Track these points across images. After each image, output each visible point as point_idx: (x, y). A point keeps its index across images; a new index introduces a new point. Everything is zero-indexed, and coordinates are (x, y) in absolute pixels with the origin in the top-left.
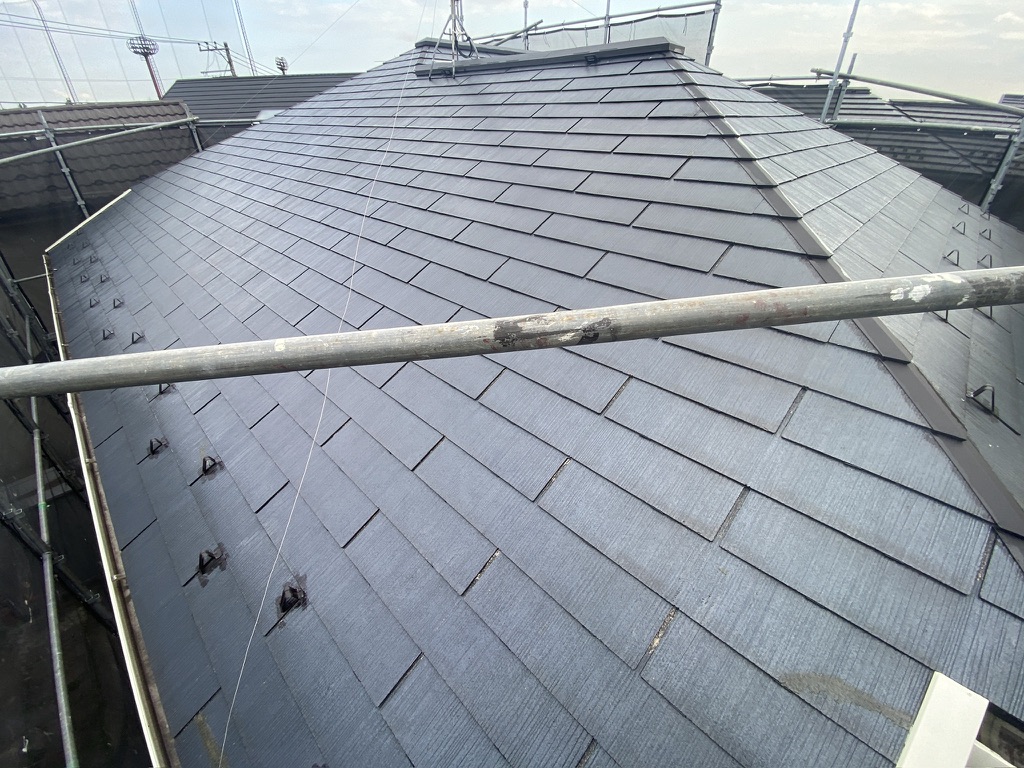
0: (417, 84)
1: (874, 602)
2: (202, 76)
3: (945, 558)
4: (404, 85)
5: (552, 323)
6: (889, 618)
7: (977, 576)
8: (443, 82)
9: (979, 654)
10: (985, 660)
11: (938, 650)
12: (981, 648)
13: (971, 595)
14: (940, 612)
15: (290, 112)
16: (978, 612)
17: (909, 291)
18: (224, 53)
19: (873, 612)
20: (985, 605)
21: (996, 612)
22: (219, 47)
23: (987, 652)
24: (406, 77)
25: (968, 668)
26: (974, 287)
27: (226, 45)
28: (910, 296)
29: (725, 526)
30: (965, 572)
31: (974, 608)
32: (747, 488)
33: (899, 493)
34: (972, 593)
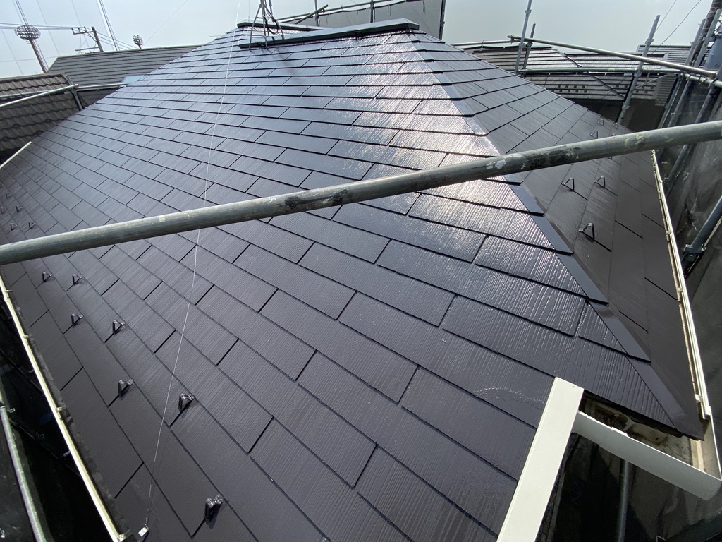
0: (241, 54)
2: (77, 53)
4: (230, 55)
8: (259, 52)
15: (148, 77)
18: (92, 34)
20: (582, 339)
22: (88, 31)
24: (232, 49)
26: (528, 159)
27: (93, 29)
28: (496, 166)
32: (456, 294)
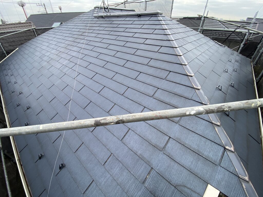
1: (196, 166)
3: (213, 156)
4: (90, 20)
5: (108, 121)
6: (199, 170)
7: (220, 160)
8: (101, 19)
9: (219, 180)
10: (220, 181)
11: (210, 179)
12: (219, 178)
13: (218, 165)
14: (211, 169)
16: (219, 169)
17: (190, 112)
18: (44, 6)
19: (196, 169)
20: (221, 167)
21: (223, 169)
22: (42, 5)
23: (221, 179)
24: (91, 17)
25: (216, 183)
26: (206, 111)
27: (44, 4)
28: (191, 113)
29: (164, 147)
30: (217, 159)
31: (219, 168)
32: (170, 137)
33: (204, 139)
34: (218, 164)
